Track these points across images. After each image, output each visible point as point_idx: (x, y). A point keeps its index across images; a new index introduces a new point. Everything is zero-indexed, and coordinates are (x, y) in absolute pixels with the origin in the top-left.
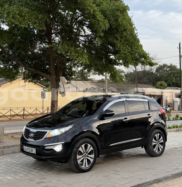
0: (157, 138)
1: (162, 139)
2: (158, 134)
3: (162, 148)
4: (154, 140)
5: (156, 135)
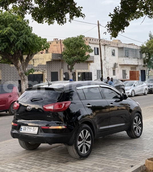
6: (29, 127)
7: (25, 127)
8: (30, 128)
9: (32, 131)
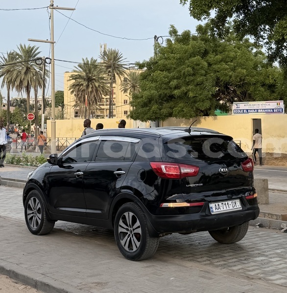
0: (129, 221)
1: (139, 227)
2: (131, 214)
3: (138, 246)
4: (121, 223)
5: (126, 214)
6: (224, 203)
7: (217, 204)
8: (226, 203)
9: (231, 207)
